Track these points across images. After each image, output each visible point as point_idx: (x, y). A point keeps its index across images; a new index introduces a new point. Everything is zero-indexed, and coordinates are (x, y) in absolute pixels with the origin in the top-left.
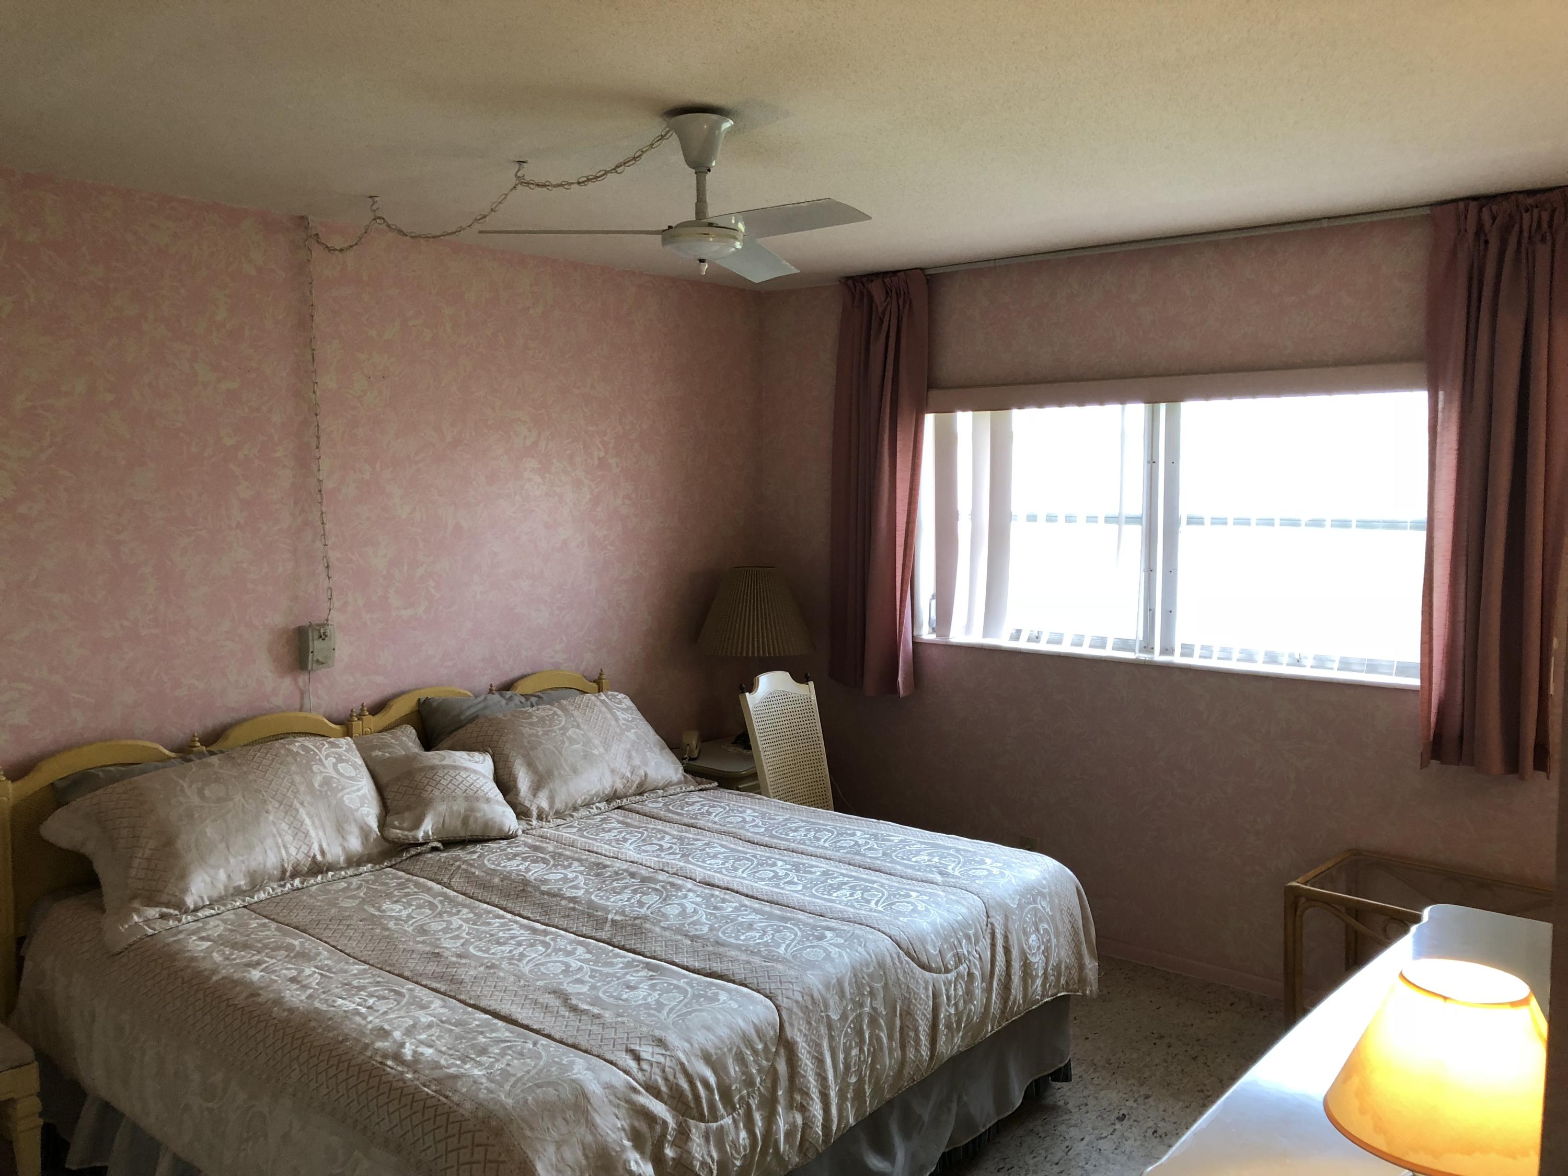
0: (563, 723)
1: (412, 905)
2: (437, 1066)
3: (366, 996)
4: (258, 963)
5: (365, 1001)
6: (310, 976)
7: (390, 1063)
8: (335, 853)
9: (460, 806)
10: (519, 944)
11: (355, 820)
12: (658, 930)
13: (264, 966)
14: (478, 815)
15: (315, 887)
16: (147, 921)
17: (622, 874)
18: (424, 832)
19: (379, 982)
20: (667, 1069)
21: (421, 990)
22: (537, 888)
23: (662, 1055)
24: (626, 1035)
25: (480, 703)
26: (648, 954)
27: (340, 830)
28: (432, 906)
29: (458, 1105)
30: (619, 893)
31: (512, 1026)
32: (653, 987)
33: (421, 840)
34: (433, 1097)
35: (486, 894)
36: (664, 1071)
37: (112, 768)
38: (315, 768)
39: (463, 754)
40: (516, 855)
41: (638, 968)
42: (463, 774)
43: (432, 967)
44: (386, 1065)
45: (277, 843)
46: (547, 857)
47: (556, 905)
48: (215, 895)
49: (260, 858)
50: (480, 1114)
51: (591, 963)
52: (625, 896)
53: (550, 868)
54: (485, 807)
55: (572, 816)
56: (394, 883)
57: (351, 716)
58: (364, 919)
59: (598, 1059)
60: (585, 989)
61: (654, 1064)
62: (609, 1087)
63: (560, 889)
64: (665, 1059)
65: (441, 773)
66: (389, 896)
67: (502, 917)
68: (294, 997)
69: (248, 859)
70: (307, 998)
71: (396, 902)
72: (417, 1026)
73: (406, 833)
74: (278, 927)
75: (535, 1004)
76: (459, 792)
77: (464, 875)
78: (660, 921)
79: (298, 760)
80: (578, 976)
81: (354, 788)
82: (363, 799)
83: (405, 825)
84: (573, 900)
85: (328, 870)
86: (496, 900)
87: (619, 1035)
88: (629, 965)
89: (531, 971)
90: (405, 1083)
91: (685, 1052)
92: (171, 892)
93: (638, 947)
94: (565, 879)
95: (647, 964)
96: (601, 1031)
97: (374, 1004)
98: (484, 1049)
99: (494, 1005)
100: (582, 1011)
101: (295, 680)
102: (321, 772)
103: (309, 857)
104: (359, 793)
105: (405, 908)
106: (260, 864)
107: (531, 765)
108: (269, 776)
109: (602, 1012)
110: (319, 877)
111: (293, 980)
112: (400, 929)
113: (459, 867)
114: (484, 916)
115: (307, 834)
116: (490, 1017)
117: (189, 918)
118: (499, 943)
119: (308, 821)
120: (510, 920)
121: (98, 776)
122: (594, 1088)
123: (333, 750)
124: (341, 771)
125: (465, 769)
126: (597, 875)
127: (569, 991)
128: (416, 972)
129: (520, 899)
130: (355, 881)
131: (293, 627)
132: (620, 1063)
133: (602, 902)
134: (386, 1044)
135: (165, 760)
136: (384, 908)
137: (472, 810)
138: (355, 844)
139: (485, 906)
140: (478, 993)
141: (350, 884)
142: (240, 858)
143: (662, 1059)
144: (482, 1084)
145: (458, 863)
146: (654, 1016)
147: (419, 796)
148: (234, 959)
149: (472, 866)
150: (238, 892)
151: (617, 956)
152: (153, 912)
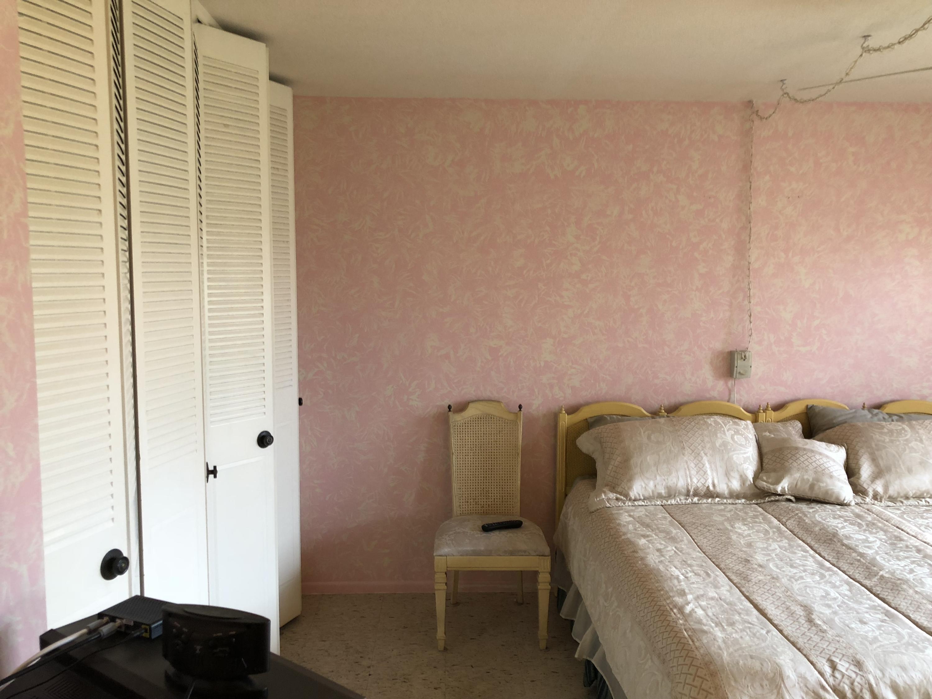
0: (908, 437)
1: (754, 529)
2: (699, 622)
3: (690, 571)
4: (648, 536)
5: (687, 573)
6: (669, 551)
7: (675, 611)
8: (722, 488)
9: (809, 476)
10: (805, 571)
11: (738, 471)
12: (911, 592)
13: (650, 538)
14: (822, 485)
15: (705, 505)
16: (609, 500)
17: (911, 548)
18: (782, 487)
19: (703, 566)
20: (856, 684)
21: (724, 577)
22: (840, 541)
23: (855, 672)
24: (835, 649)
25: (851, 413)
26: (893, 605)
27: (727, 474)
28: (766, 532)
29: (697, 648)
30: (900, 560)
31: (761, 616)
32: (879, 628)
33: (779, 492)
34: (686, 638)
35: (805, 535)
36: (852, 684)
37: (615, 416)
38: (719, 435)
39: (823, 444)
40: (840, 517)
41: (878, 612)
42: (818, 457)
43: (740, 567)
44: (673, 611)
45: (686, 473)
46: (863, 523)
47: (848, 554)
48: (647, 495)
49: (675, 480)
50: (707, 659)
51: (846, 598)
52: (903, 563)
53: (860, 531)
54: (828, 481)
55: (902, 502)
56: (751, 514)
57: (759, 409)
58: (721, 529)
59: (804, 657)
60: (827, 611)
61: (846, 676)
62: (803, 678)
63: (857, 546)
64: (857, 676)
65: (801, 453)
66: (744, 520)
67: (807, 552)
68: (653, 559)
69: (667, 479)
70: (659, 562)
71: (745, 525)
72: (705, 596)
73: (769, 485)
74: (672, 520)
75: (787, 608)
76: (811, 467)
77: (798, 520)
78: (916, 586)
79: (710, 428)
80: (830, 602)
81: (742, 452)
82: (746, 459)
83: (770, 481)
84: (862, 555)
85: (717, 497)
86: (809, 540)
87: (829, 648)
88: (874, 608)
89: (799, 589)
90: (677, 625)
91: (875, 678)
92: (623, 487)
93: (890, 598)
94: (866, 541)
95: (888, 611)
96: (818, 641)
97: (691, 576)
98: (734, 623)
99: (758, 600)
100: (814, 624)
101: (726, 383)
102: (723, 438)
103: (705, 486)
104: (745, 456)
105: (749, 529)
106: (674, 483)
107: (874, 460)
108: (690, 435)
109: (828, 629)
110: (710, 500)
111: (659, 550)
112: (738, 540)
113: (797, 514)
114: (795, 548)
115: (705, 473)
116: (752, 606)
117: (630, 504)
118: (792, 566)
119: (707, 465)
120: (810, 555)
121: (606, 418)
122: (790, 674)
123: (735, 426)
124: (736, 440)
125: (820, 454)
126: (891, 544)
127: (816, 609)
128: (728, 567)
129: (825, 544)
130: (730, 507)
131: (727, 350)
132: (819, 665)
133: (883, 562)
134: (681, 600)
135: (643, 417)
136: (736, 526)
137: (818, 480)
138: (736, 485)
139: (801, 542)
140: (755, 590)
141: (726, 508)
142: (663, 477)
143: (854, 676)
144: (718, 641)
145: (797, 512)
146: (866, 645)
147: (783, 464)
148: (639, 531)
149: (806, 516)
150: (660, 496)
151: (870, 599)
152: (612, 495)
